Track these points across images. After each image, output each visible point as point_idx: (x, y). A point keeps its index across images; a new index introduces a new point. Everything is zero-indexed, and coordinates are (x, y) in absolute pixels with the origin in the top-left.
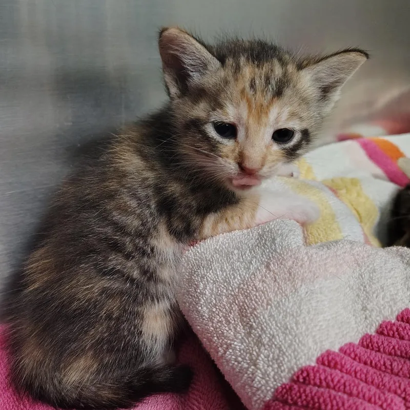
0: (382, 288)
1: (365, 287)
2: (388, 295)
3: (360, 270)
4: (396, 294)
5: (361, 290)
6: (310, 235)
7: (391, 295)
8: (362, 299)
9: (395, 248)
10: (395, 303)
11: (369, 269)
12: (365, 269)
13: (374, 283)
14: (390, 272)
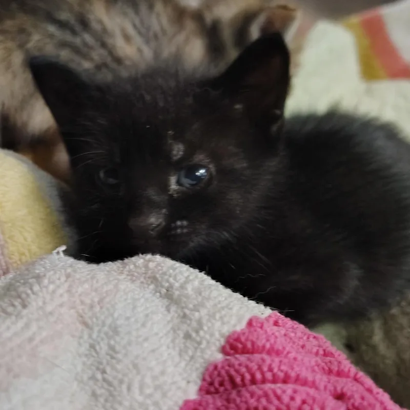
0: (135, 366)
1: (104, 372)
2: (148, 380)
3: (90, 336)
4: (163, 373)
5: (97, 380)
6: (9, 241)
7: (155, 378)
8: (102, 400)
9: (142, 261)
10: (164, 395)
11: (106, 329)
12: (99, 331)
13: (119, 361)
14: (144, 325)
